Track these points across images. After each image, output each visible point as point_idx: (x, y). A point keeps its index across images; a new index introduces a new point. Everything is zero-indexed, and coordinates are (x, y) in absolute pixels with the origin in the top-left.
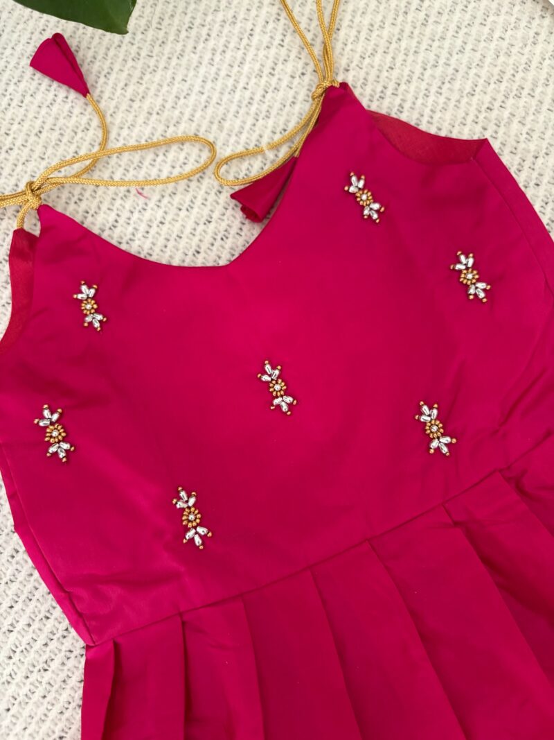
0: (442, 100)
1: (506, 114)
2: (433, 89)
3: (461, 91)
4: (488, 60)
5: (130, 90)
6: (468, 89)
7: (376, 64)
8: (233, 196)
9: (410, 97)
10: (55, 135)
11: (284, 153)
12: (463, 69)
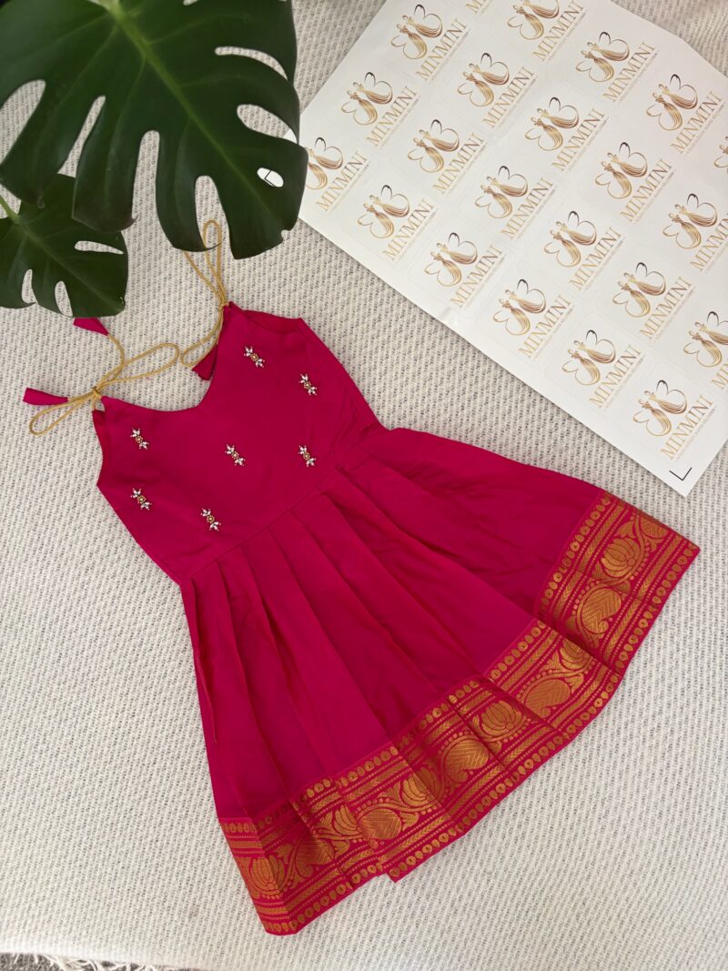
0: (281, 297)
1: (313, 297)
2: (276, 292)
3: (290, 290)
4: (299, 271)
5: (128, 326)
6: (292, 288)
7: (246, 284)
8: (193, 370)
9: (266, 298)
10: (97, 358)
11: (212, 342)
12: (288, 278)
